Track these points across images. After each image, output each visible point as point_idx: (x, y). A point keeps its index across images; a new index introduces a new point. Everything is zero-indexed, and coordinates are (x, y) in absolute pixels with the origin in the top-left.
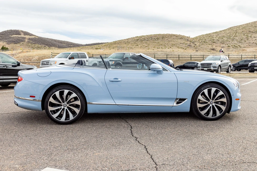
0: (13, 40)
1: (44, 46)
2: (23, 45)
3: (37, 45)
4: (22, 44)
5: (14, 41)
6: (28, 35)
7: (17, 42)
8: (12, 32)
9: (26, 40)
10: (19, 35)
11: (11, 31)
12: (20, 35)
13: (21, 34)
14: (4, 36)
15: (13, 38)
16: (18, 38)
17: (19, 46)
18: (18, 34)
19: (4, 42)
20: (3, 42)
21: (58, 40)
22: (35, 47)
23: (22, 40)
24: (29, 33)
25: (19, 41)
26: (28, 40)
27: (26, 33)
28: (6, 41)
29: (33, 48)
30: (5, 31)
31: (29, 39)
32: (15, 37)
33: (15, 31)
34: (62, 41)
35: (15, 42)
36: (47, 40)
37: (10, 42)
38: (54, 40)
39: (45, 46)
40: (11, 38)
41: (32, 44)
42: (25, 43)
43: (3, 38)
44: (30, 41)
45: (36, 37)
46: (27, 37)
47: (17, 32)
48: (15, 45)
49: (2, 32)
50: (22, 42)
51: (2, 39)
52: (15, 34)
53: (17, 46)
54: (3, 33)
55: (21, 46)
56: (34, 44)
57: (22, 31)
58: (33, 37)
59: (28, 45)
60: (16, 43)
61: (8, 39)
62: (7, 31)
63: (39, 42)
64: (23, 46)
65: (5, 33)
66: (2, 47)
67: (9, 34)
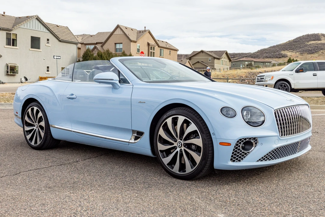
0: (309, 49)
2: (323, 54)
4: (321, 54)
5: (311, 49)
7: (314, 51)
8: (309, 37)
10: (318, 41)
11: (308, 35)
12: (320, 40)
13: (322, 39)
14: (297, 44)
15: (310, 45)
16: (316, 46)
17: (317, 56)
18: (317, 39)
19: (297, 52)
20: (296, 52)
23: (321, 48)
25: (317, 49)
28: (300, 51)
30: (300, 38)
32: (313, 44)
33: (312, 36)
35: (311, 51)
37: (304, 52)
40: (306, 45)
43: (297, 46)
47: (316, 37)
48: (312, 55)
49: (295, 39)
50: (322, 51)
51: (294, 48)
52: (313, 40)
53: (315, 56)
54: (297, 40)
55: (319, 55)
57: (323, 35)
60: (313, 53)
61: (303, 47)
62: (302, 36)
64: (322, 57)
66: (289, 60)
67: (305, 41)
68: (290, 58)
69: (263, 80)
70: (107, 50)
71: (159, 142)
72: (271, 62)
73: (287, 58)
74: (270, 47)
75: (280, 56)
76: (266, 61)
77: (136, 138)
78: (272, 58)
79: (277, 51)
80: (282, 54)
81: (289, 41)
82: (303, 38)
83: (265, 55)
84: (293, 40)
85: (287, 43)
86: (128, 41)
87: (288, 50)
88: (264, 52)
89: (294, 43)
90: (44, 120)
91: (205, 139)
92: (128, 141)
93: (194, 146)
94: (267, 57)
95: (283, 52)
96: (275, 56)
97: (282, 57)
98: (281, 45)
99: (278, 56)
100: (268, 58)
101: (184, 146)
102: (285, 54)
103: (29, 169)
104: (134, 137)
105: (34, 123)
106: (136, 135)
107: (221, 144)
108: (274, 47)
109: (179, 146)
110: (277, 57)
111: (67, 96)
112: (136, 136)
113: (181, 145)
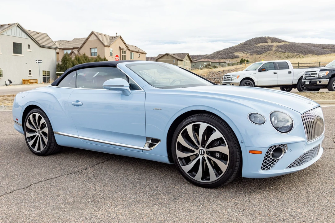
0: (258, 51)
1: (296, 54)
2: (270, 55)
3: (286, 54)
4: (268, 54)
5: (259, 51)
6: (277, 41)
7: (262, 52)
8: (257, 40)
9: (274, 49)
10: (265, 43)
11: (257, 39)
12: (267, 42)
13: (268, 41)
14: (247, 46)
15: (258, 47)
16: (264, 47)
17: (264, 56)
18: (264, 41)
19: (248, 53)
20: (246, 53)
21: (319, 45)
22: (285, 56)
23: (268, 49)
24: (278, 39)
25: (264, 50)
26: (276, 49)
27: (274, 40)
28: (250, 52)
29: (281, 58)
30: (249, 41)
31: (278, 47)
32: (261, 46)
33: (260, 39)
34: (324, 45)
35: (259, 52)
36: (302, 46)
37: (254, 53)
38: (313, 44)
39: (299, 54)
40: (255, 47)
41: (281, 53)
42: (271, 53)
43: (247, 48)
44: (279, 49)
45: (287, 43)
46: (275, 44)
47: (263, 40)
48: (260, 55)
49: (246, 42)
50: (268, 52)
51: (245, 50)
52: (261, 43)
53: (262, 56)
54: (247, 43)
55: (266, 56)
56: (283, 52)
57: (269, 38)
58: (283, 43)
59: (275, 54)
60: (261, 54)
61: (252, 49)
62: (251, 40)
63: (291, 49)
64: (269, 57)
65: (249, 42)
66: (241, 60)
67: (254, 43)
68: (242, 58)
69: (229, 79)
70: (84, 54)
71: (178, 150)
72: (225, 62)
73: (239, 58)
74: (224, 50)
75: (233, 57)
76: (222, 62)
77: (151, 145)
78: (226, 59)
79: (231, 53)
80: (235, 55)
81: (241, 43)
82: (252, 41)
83: (220, 56)
84: (244, 43)
85: (239, 45)
86: (102, 45)
87: (240, 52)
88: (219, 54)
89: (245, 46)
90: (48, 126)
91: (232, 147)
92: (142, 148)
93: (218, 154)
94: (221, 58)
95: (235, 54)
96: (229, 57)
97: (235, 58)
98: (234, 48)
99: (232, 57)
100: (223, 59)
101: (207, 154)
102: (237, 55)
103: (40, 180)
104: (148, 144)
105: (36, 129)
106: (150, 142)
107: (251, 152)
108: (227, 49)
109: (201, 153)
110: (230, 58)
111: (73, 103)
112: (150, 144)
113: (204, 152)
